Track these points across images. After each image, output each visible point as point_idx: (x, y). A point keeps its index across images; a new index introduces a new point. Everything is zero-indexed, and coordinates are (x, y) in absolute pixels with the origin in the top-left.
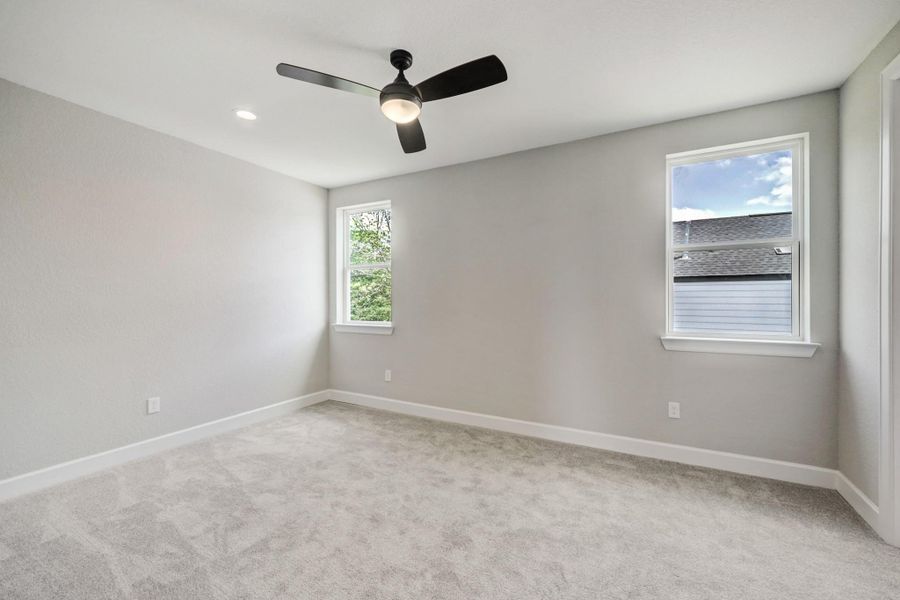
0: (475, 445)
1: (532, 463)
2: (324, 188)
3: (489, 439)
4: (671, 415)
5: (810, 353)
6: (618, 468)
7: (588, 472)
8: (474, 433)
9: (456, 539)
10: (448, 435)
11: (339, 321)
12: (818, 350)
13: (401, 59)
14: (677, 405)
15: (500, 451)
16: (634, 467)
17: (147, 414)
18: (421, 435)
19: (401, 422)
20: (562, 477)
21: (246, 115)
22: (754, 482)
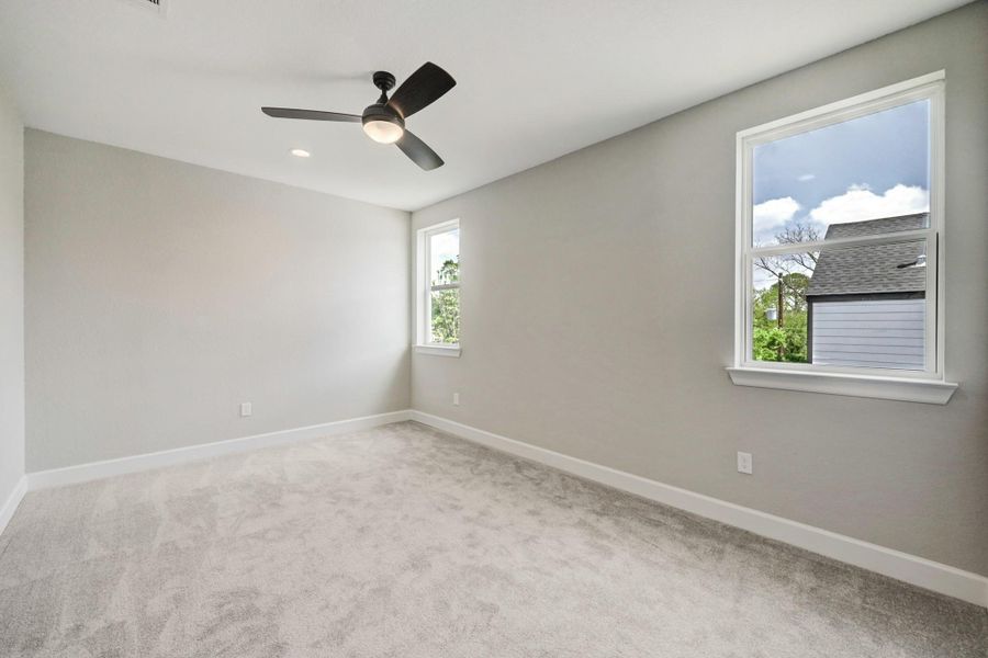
0: (513, 477)
1: (559, 505)
2: (406, 212)
3: (533, 473)
4: (741, 469)
5: (944, 398)
6: (657, 524)
7: (617, 523)
8: (520, 465)
9: (418, 563)
10: (493, 465)
11: (419, 342)
12: (957, 393)
13: (383, 80)
14: (748, 456)
15: (534, 488)
16: (681, 527)
17: (241, 416)
18: (467, 462)
19: (458, 447)
20: (582, 523)
21: (300, 153)
22: (846, 572)
